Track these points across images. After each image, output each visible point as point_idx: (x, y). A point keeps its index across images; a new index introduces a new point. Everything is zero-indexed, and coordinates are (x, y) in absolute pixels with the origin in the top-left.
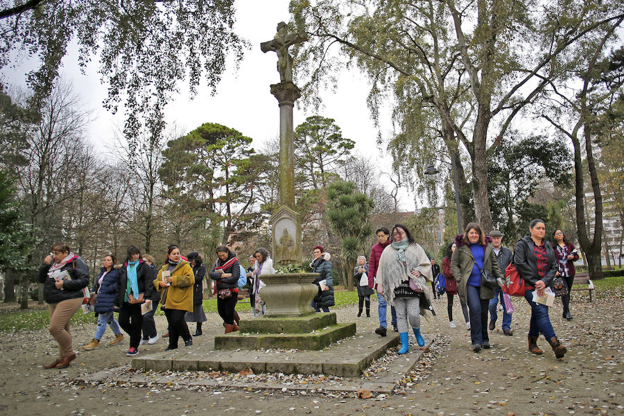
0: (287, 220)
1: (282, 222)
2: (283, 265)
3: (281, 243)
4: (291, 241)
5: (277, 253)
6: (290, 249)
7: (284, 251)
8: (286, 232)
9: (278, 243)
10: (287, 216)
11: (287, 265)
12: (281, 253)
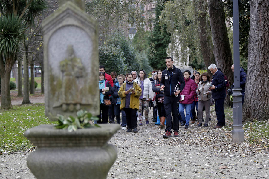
0: (73, 29)
1: (65, 33)
2: (66, 111)
3: (63, 71)
4: (83, 69)
5: (53, 90)
6: (81, 84)
7: (69, 87)
8: (71, 51)
9: (56, 71)
10: (76, 23)
11: (75, 111)
12: (63, 90)
